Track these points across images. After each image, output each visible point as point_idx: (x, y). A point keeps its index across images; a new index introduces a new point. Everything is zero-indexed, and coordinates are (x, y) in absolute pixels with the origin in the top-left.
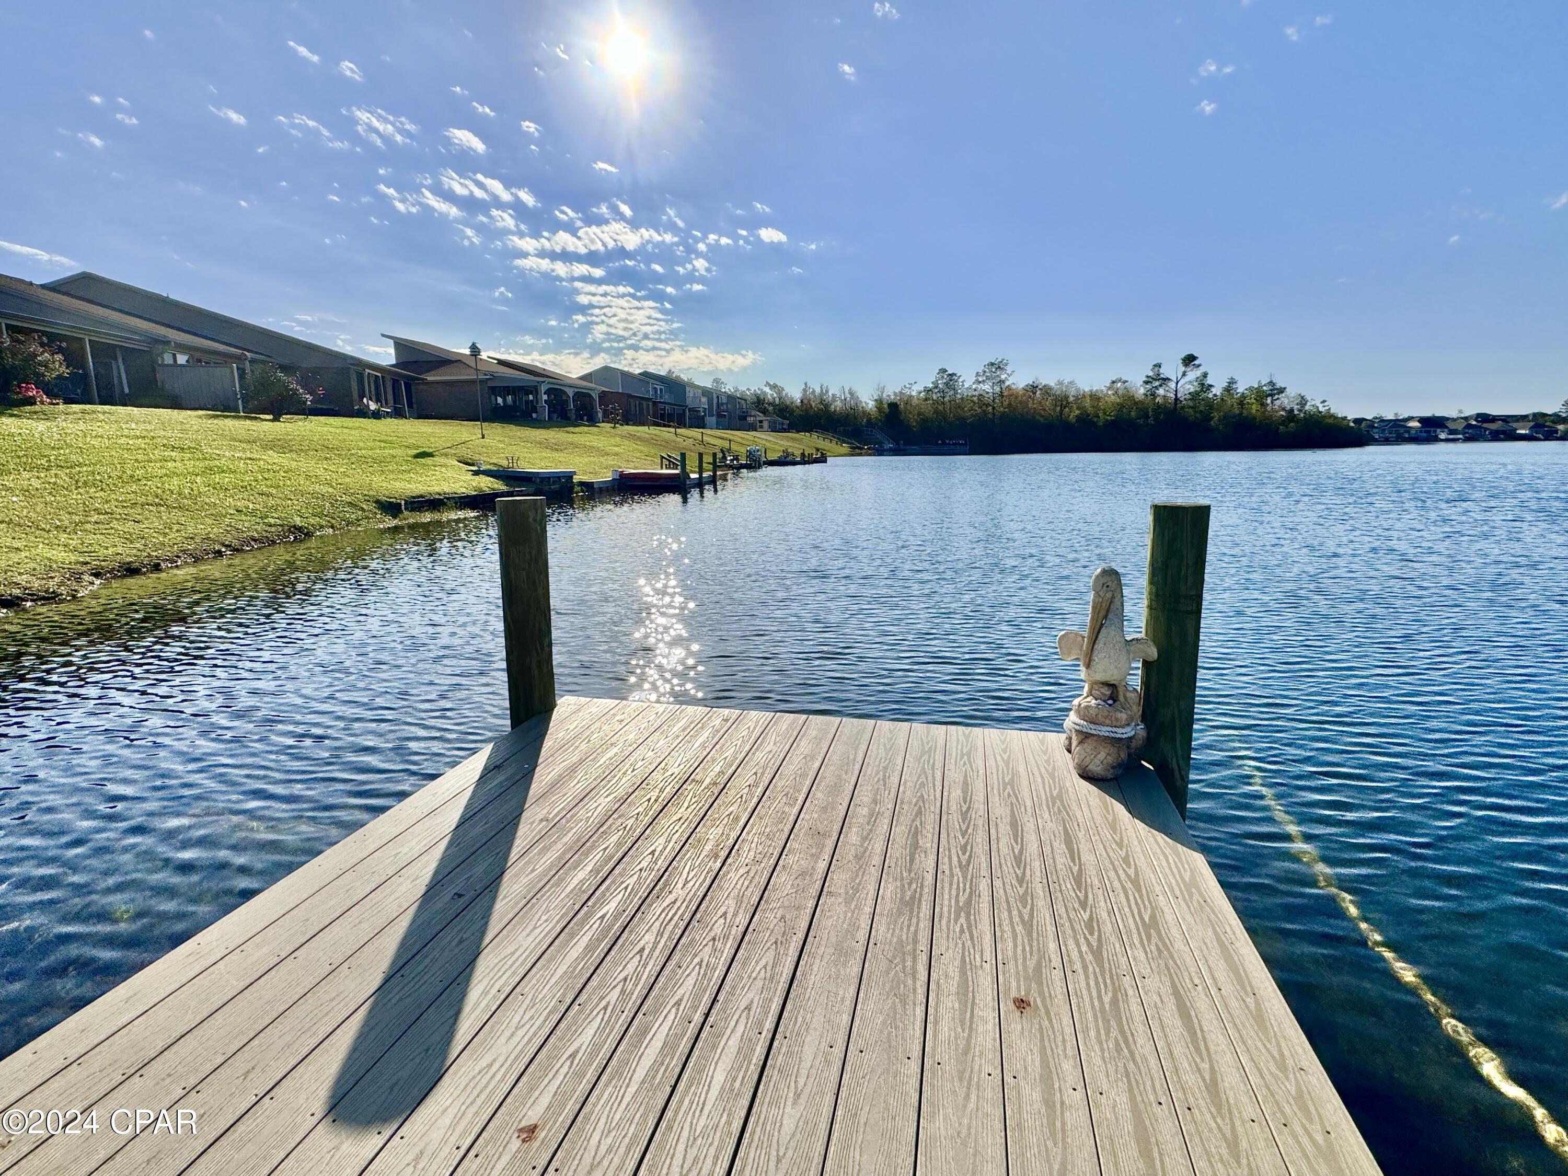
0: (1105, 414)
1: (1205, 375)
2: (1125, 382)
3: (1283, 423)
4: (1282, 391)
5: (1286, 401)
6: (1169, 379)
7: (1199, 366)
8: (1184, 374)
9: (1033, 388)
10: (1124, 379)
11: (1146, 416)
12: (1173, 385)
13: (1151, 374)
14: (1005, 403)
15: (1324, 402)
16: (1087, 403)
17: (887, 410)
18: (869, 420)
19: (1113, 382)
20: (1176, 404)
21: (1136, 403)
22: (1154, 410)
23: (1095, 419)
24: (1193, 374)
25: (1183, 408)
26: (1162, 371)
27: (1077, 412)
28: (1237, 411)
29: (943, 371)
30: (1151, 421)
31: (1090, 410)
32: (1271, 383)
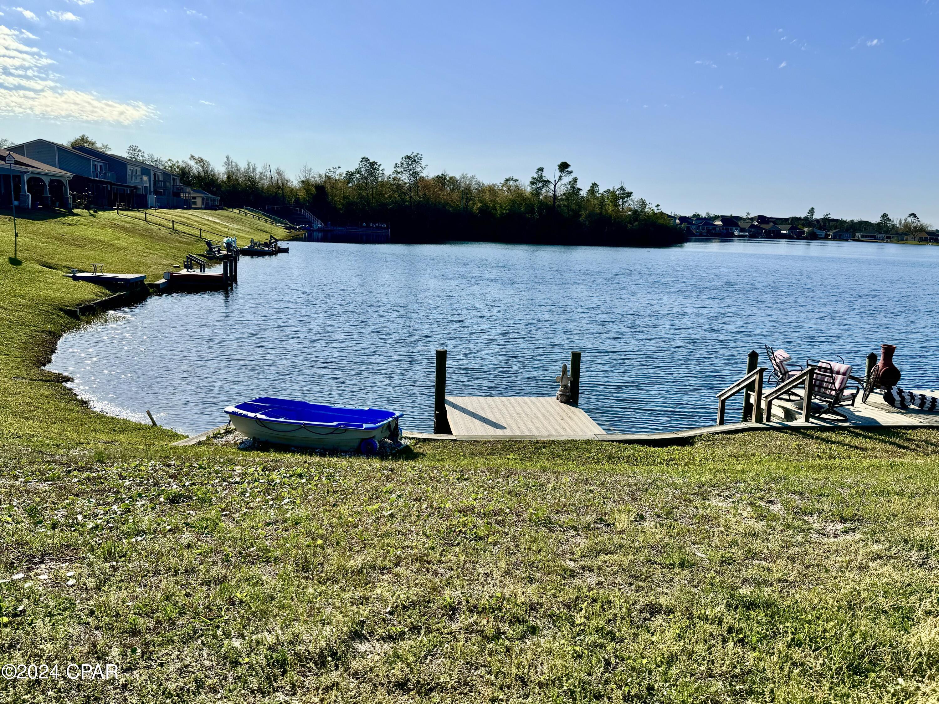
0: (501, 207)
1: (575, 180)
2: (516, 180)
3: (630, 222)
4: (629, 194)
5: (632, 203)
6: (548, 182)
7: (571, 172)
8: (560, 178)
9: (441, 179)
10: (515, 178)
11: (532, 211)
12: (552, 187)
13: (536, 176)
14: (421, 193)
15: (658, 206)
16: (487, 197)
17: (314, 191)
18: (297, 200)
19: (507, 180)
20: (554, 202)
21: (525, 199)
22: (539, 207)
23: (494, 212)
24: (567, 179)
25: (559, 206)
26: (544, 174)
27: (479, 205)
28: (598, 211)
29: (365, 160)
30: (536, 216)
31: (490, 204)
32: (622, 188)
